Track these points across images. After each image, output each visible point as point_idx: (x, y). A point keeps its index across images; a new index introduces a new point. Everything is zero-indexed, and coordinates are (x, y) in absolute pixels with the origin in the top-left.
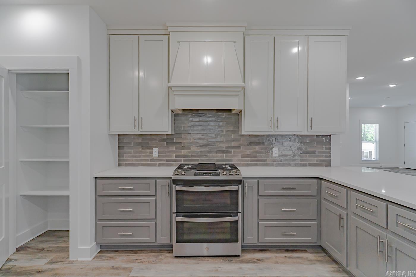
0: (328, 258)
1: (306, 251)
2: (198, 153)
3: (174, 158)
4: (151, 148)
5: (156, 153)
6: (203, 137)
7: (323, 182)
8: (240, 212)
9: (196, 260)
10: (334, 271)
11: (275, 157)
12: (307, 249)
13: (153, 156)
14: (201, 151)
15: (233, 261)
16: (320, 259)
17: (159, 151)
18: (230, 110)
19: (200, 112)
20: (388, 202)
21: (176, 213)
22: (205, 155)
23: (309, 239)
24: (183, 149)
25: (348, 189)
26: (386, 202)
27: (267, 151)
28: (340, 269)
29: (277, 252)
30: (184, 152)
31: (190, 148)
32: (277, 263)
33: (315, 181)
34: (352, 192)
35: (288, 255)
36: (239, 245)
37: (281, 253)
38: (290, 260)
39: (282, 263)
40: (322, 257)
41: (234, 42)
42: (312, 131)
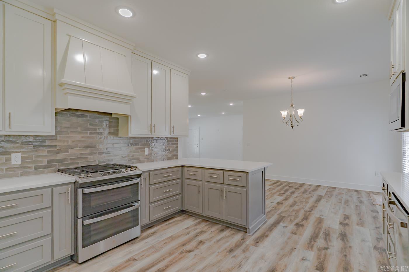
0: (188, 216)
1: (175, 217)
2: (78, 156)
3: (45, 163)
4: (9, 153)
5: (16, 159)
6: (83, 139)
7: (185, 168)
8: (140, 201)
9: (105, 256)
10: (194, 220)
11: (146, 155)
12: (175, 216)
13: (12, 164)
14: (81, 154)
15: (137, 242)
16: (185, 217)
17: (21, 156)
18: (111, 114)
19: (79, 113)
20: (224, 171)
21: (83, 217)
22: (86, 158)
23: (178, 208)
24: (59, 152)
25: (202, 168)
26: (223, 171)
27: (141, 150)
28: (196, 218)
29: (159, 224)
30: (60, 156)
31: (67, 151)
32: (165, 229)
33: (180, 168)
34: (206, 170)
35: (167, 223)
36: (139, 227)
37: (163, 223)
38: (170, 225)
39: (168, 228)
40: (184, 216)
41: (125, 56)
42: (174, 135)
